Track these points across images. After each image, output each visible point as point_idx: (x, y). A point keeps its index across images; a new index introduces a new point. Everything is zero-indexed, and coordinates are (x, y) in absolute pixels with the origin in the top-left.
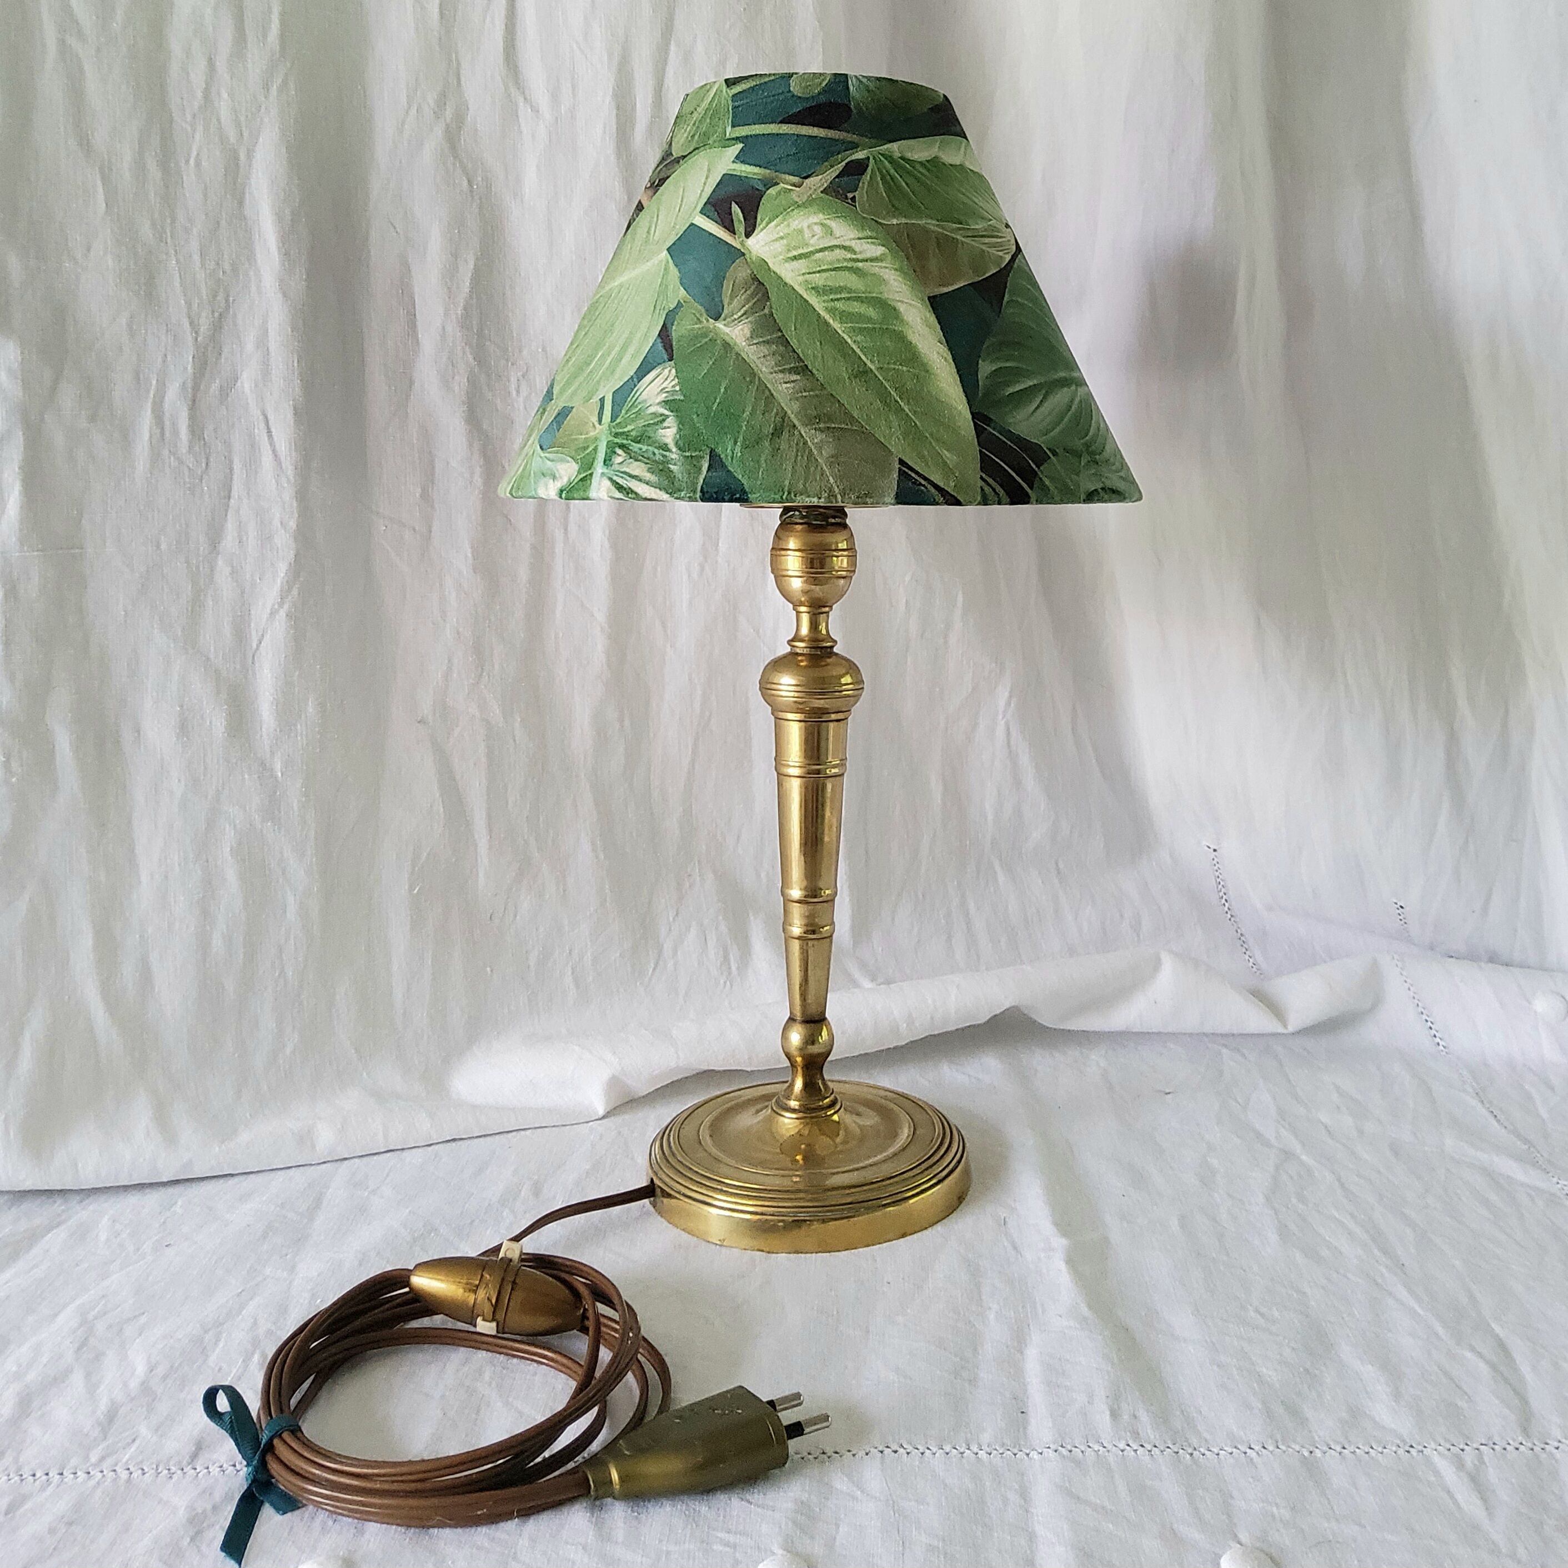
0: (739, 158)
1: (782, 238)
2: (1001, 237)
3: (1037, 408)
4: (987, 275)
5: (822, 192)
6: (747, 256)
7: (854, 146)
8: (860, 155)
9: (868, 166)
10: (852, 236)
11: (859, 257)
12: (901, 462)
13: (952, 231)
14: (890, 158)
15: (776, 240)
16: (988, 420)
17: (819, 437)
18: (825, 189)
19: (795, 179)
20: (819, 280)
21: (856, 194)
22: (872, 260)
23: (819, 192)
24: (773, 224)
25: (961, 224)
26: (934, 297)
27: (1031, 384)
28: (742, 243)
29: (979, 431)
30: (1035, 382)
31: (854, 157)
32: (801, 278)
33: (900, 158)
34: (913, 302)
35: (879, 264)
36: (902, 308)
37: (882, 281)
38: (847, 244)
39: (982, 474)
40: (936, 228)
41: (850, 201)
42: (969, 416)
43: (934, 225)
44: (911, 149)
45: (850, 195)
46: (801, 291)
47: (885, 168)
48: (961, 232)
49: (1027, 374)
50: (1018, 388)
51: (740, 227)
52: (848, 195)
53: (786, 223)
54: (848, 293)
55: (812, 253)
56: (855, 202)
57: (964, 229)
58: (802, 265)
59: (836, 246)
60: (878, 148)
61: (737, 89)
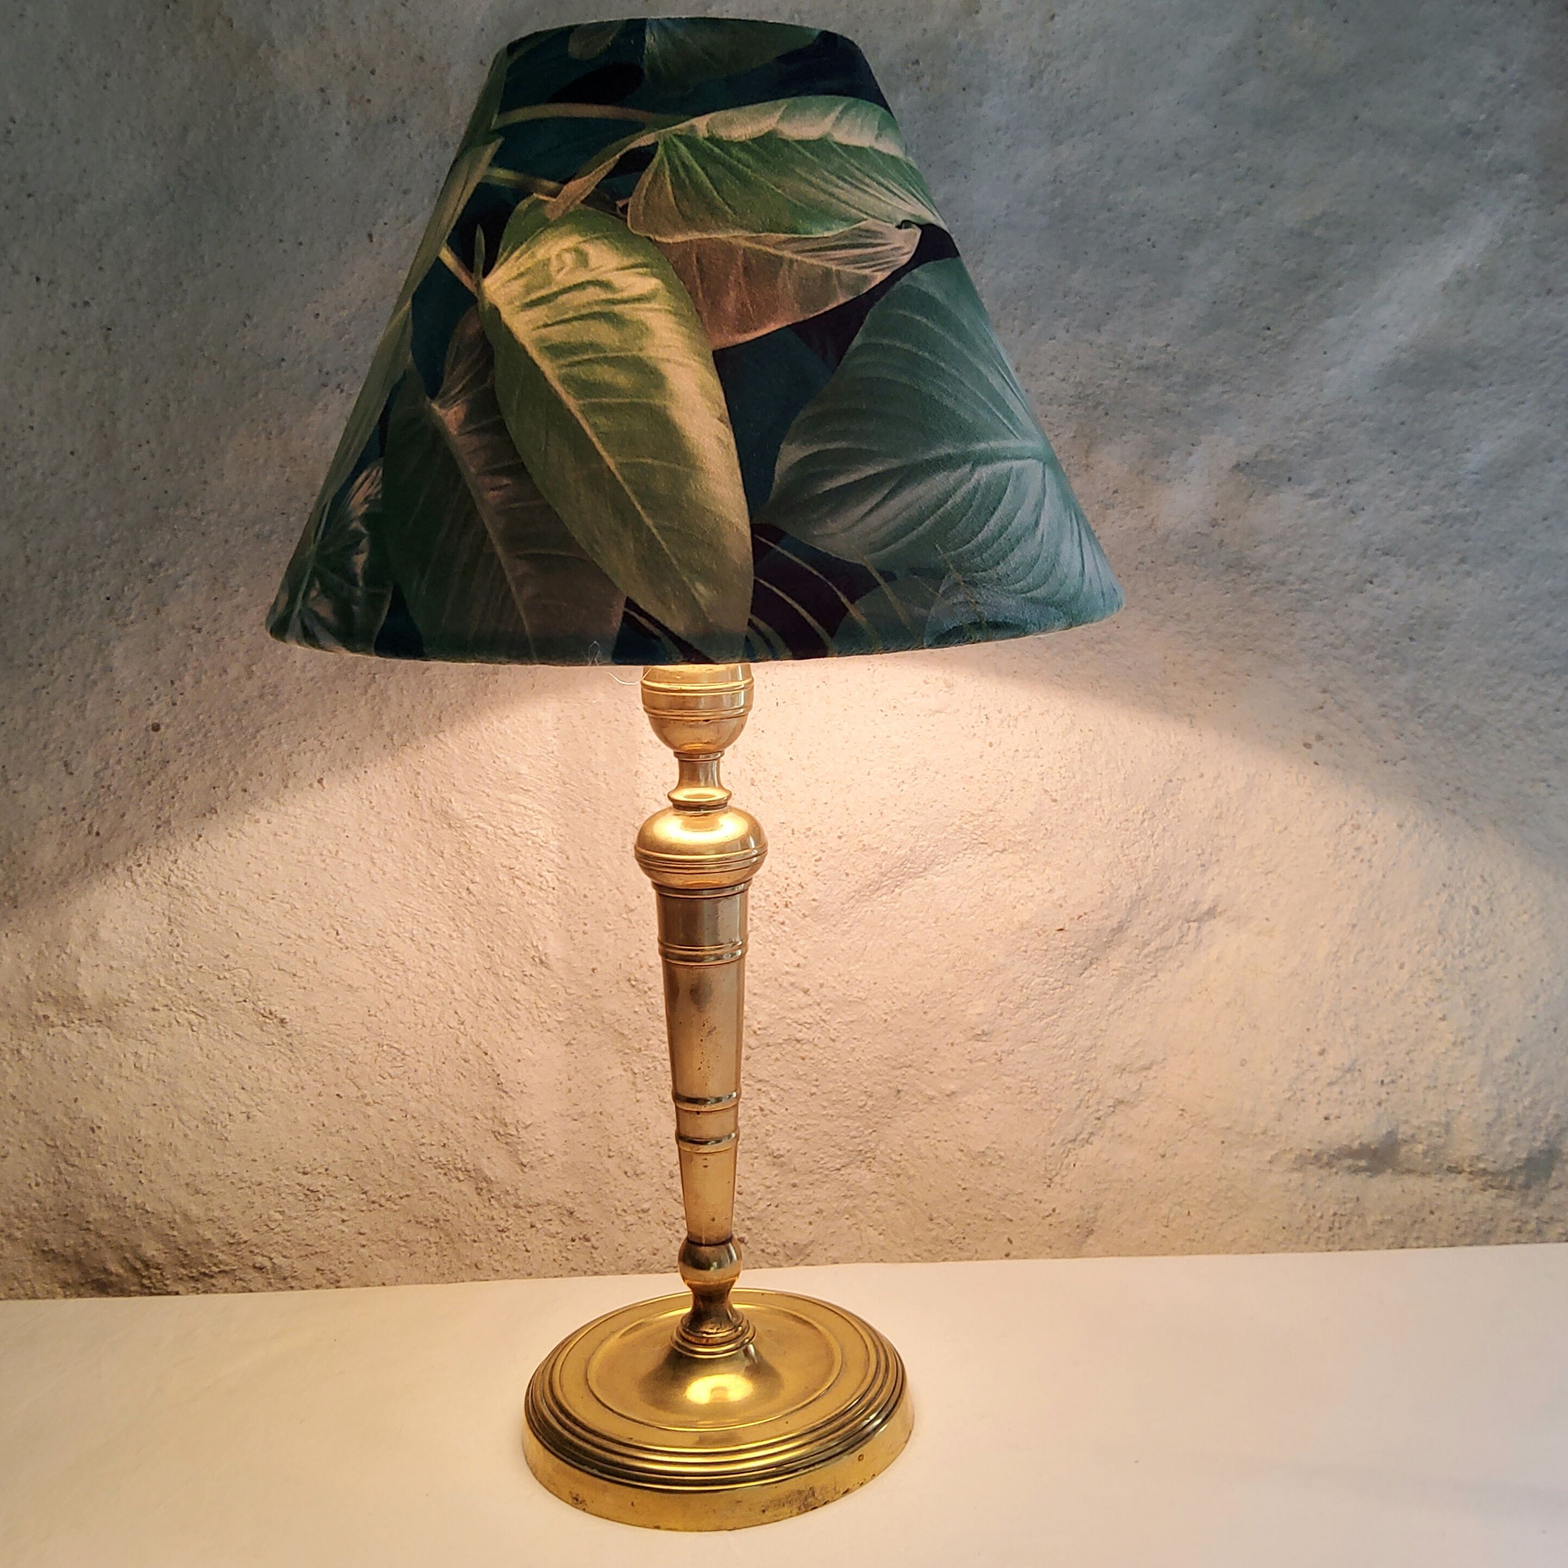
0: (497, 160)
1: (521, 275)
2: (884, 245)
3: (871, 511)
4: (828, 309)
5: (583, 202)
6: (480, 305)
7: (637, 128)
8: (645, 140)
9: (653, 156)
10: (611, 267)
11: (618, 296)
12: (630, 603)
13: (777, 245)
14: (690, 141)
15: (515, 278)
16: (778, 535)
17: (523, 568)
18: (586, 198)
19: (552, 185)
20: (557, 334)
21: (630, 200)
22: (639, 299)
23: (578, 202)
24: (517, 254)
25: (796, 233)
26: (723, 351)
27: (872, 472)
28: (478, 285)
29: (759, 550)
30: (880, 468)
31: (633, 145)
32: (536, 334)
33: (707, 139)
34: (686, 361)
35: (648, 306)
36: (668, 370)
37: (643, 330)
38: (604, 278)
39: (751, 617)
40: (748, 244)
41: (619, 212)
42: (747, 531)
43: (747, 239)
44: (729, 123)
45: (620, 204)
46: (534, 353)
47: (680, 158)
48: (792, 245)
49: (867, 457)
50: (842, 481)
51: (479, 262)
52: (618, 202)
53: (529, 253)
54: (595, 351)
55: (556, 294)
56: (626, 213)
57: (800, 239)
58: (540, 314)
59: (590, 283)
60: (673, 128)
61: (516, 56)
